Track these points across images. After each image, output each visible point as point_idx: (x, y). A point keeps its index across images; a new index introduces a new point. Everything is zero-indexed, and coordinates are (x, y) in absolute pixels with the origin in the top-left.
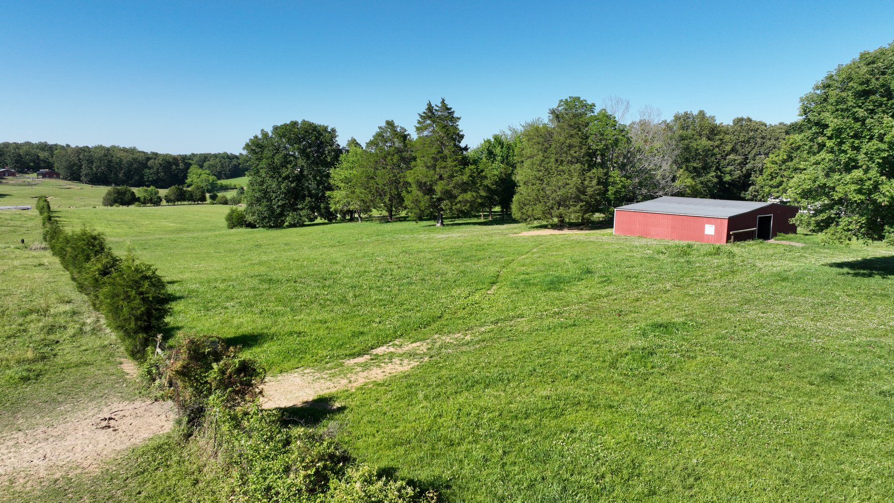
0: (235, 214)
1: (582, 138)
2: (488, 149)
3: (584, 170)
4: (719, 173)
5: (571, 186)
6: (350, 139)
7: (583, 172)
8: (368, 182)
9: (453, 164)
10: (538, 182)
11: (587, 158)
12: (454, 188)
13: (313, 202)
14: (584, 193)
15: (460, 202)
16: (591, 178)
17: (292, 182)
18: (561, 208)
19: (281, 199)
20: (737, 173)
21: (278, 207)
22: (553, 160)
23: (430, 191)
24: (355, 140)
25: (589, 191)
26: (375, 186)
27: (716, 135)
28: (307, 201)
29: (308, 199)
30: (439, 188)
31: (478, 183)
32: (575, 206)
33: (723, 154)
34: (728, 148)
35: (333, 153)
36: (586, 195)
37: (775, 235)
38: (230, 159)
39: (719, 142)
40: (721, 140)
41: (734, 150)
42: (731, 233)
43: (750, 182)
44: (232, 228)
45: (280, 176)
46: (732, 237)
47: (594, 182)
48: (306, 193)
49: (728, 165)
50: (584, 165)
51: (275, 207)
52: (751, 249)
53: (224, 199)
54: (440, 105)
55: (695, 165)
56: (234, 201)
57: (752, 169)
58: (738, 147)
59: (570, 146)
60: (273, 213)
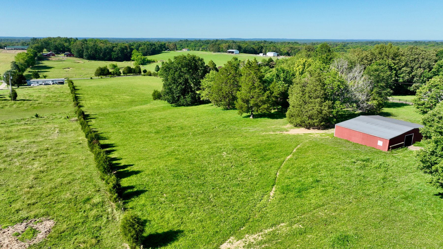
0: (156, 93)
1: (322, 86)
3: (322, 102)
4: (397, 78)
5: (315, 110)
7: (321, 104)
8: (218, 92)
9: (259, 91)
10: (299, 107)
11: (324, 96)
12: (259, 102)
13: (192, 94)
14: (321, 113)
15: (262, 109)
16: (325, 105)
17: (183, 85)
18: (309, 120)
19: (178, 93)
20: (407, 78)
21: (177, 96)
22: (307, 96)
23: (247, 102)
25: (324, 112)
26: (222, 94)
27: (397, 57)
28: (190, 94)
29: (190, 93)
30: (252, 103)
32: (317, 119)
33: (400, 67)
34: (403, 64)
35: (202, 71)
36: (322, 114)
37: (414, 143)
39: (398, 61)
40: (399, 59)
41: (406, 65)
42: (390, 147)
43: (414, 82)
44: (155, 100)
45: (177, 82)
47: (326, 108)
48: (189, 90)
49: (402, 73)
50: (322, 99)
51: (175, 96)
53: (150, 73)
54: (253, 61)
56: (154, 75)
57: (414, 75)
58: (409, 63)
59: (316, 90)
60: (174, 99)
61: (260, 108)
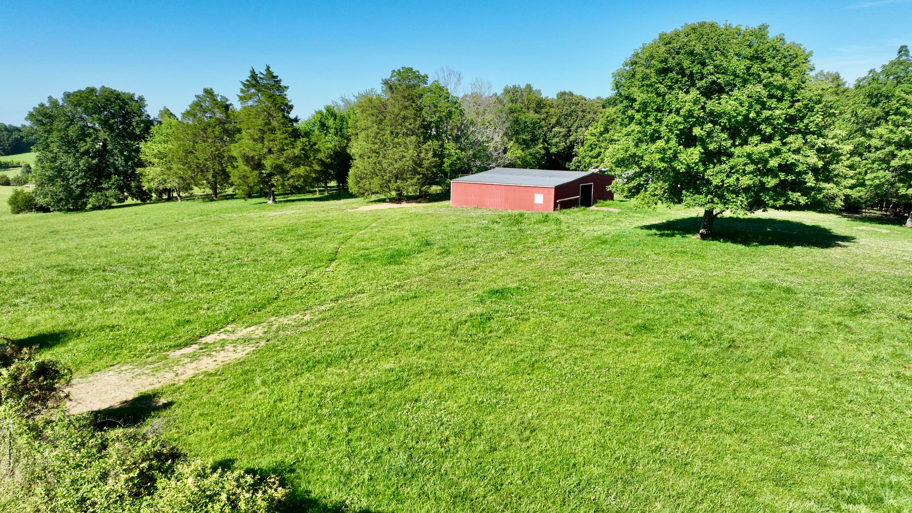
0: (20, 196)
1: (417, 110)
2: (320, 121)
3: (419, 142)
4: (546, 145)
5: (408, 158)
6: (162, 109)
7: (418, 145)
8: (186, 157)
9: (283, 136)
10: (374, 155)
11: (422, 130)
12: (285, 162)
13: (121, 180)
14: (420, 165)
15: (292, 177)
16: (426, 150)
17: (93, 158)
18: (398, 181)
19: (81, 178)
20: (562, 145)
21: (78, 186)
22: (388, 132)
23: (258, 166)
24: (169, 110)
25: (426, 163)
26: (195, 161)
27: (542, 108)
28: (113, 180)
29: (115, 177)
30: (268, 163)
31: (311, 157)
32: (412, 179)
33: (549, 126)
34: (553, 121)
35: (142, 125)
36: (422, 168)
37: (595, 202)
38: (9, 131)
39: (545, 115)
40: (547, 113)
41: (558, 123)
42: (558, 201)
43: (574, 153)
44: (18, 213)
45: (77, 151)
46: (559, 205)
47: (430, 154)
48: (112, 170)
49: (554, 137)
50: (419, 137)
51: (73, 187)
52: (575, 216)
53: (5, 179)
54: (265, 73)
55: (524, 137)
56: (18, 182)
57: (575, 141)
58: (562, 120)
59: (405, 118)
60: (71, 194)
61: (289, 176)
